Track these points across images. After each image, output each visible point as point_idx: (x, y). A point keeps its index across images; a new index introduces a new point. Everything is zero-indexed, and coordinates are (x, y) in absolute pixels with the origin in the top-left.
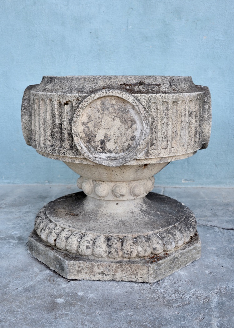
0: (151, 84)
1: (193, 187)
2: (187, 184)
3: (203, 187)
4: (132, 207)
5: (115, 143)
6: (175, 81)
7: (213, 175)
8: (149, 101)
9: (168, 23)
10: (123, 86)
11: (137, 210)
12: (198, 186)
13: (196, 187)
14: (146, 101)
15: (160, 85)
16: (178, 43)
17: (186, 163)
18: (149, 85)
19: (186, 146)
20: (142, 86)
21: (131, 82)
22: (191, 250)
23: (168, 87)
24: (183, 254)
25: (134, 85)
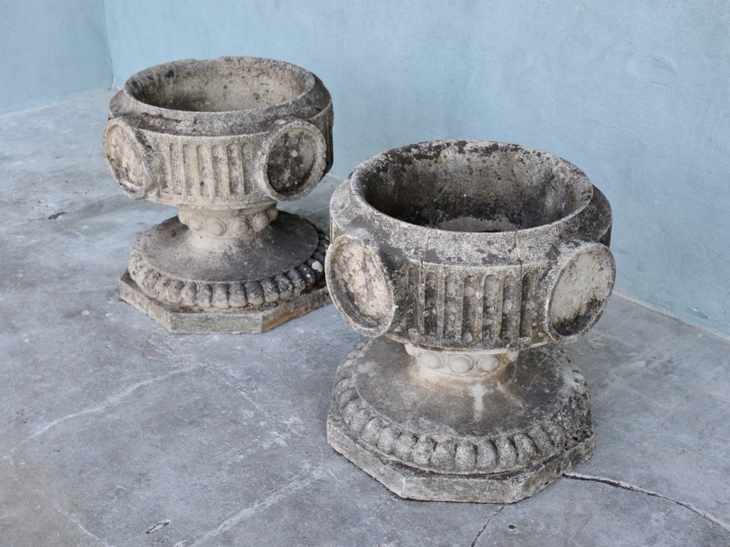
0: (171, 120)
4: (216, 247)
6: (206, 118)
8: (155, 140)
10: (143, 116)
15: (181, 121)
18: (167, 119)
19: (211, 197)
20: (160, 119)
21: (151, 113)
22: (240, 318)
23: (189, 125)
24: (223, 317)
25: (153, 117)
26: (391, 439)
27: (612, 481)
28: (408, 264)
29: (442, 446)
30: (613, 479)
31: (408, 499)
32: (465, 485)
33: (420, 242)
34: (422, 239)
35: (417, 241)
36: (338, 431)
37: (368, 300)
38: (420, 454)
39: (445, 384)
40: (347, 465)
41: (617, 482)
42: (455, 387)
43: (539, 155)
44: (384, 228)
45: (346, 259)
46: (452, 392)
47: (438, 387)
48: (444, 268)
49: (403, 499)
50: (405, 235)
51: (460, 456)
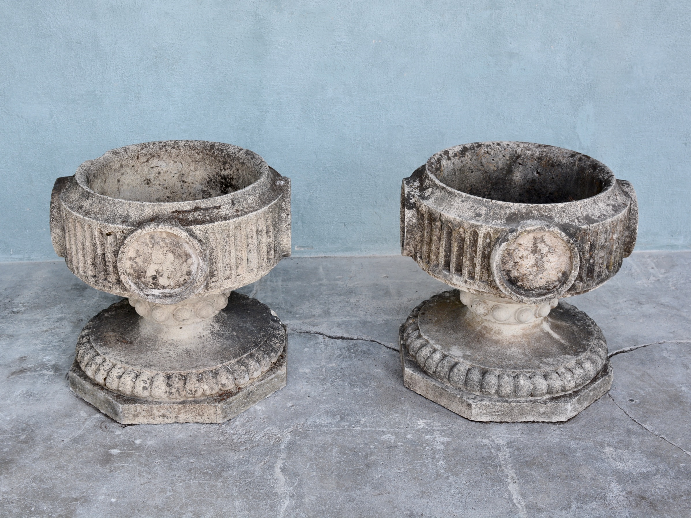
0: (209, 208)
1: (311, 256)
2: (303, 252)
3: (327, 256)
4: (200, 330)
5: (169, 278)
6: (240, 196)
7: (341, 239)
8: (206, 232)
9: (262, 17)
10: (175, 214)
11: (206, 333)
12: (320, 255)
13: (316, 256)
14: (201, 233)
15: (220, 207)
16: (279, 47)
17: (300, 223)
18: (206, 209)
19: (255, 270)
20: (198, 212)
21: (185, 209)
22: (272, 379)
23: (230, 208)
24: (260, 385)
25: (188, 212)
26: (545, 382)
27: (619, 351)
28: (580, 231)
29: (577, 368)
30: (618, 349)
31: (569, 420)
32: (595, 389)
33: (576, 213)
34: (577, 210)
35: (574, 213)
36: (488, 403)
37: (536, 276)
38: (570, 381)
39: (528, 331)
40: (503, 426)
41: (622, 350)
42: (535, 330)
43: (498, 144)
44: (544, 213)
45: (511, 252)
46: (536, 335)
47: (525, 336)
48: (603, 224)
49: (567, 421)
50: (564, 212)
51: (589, 369)
